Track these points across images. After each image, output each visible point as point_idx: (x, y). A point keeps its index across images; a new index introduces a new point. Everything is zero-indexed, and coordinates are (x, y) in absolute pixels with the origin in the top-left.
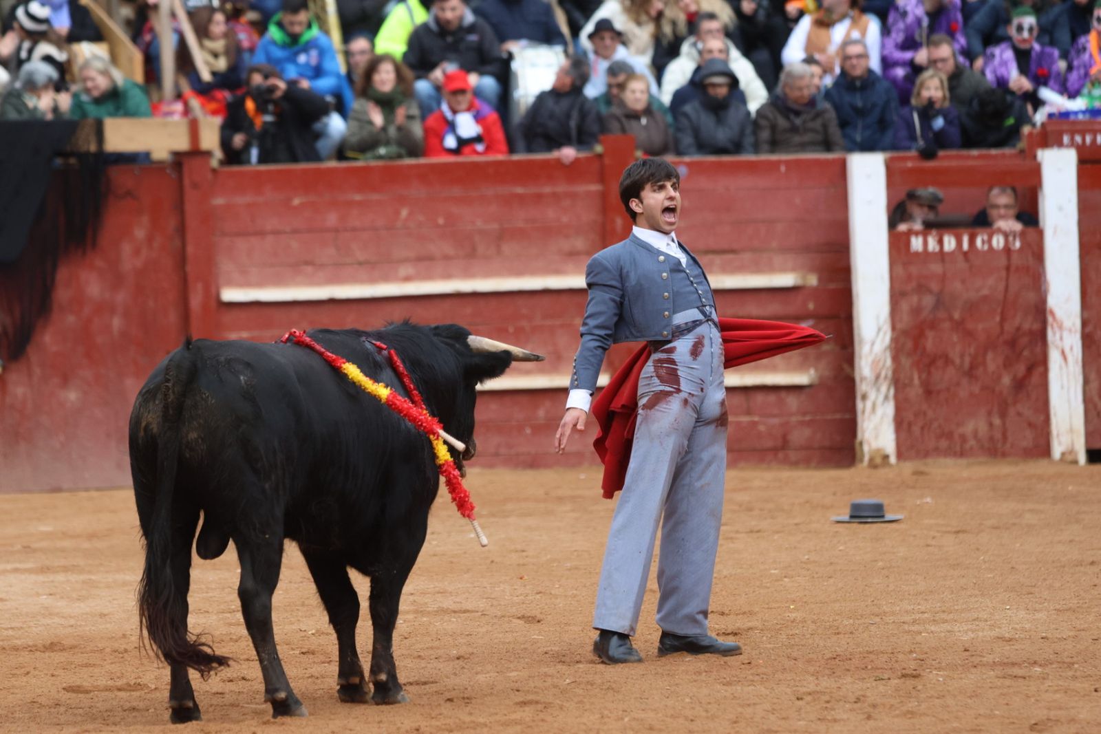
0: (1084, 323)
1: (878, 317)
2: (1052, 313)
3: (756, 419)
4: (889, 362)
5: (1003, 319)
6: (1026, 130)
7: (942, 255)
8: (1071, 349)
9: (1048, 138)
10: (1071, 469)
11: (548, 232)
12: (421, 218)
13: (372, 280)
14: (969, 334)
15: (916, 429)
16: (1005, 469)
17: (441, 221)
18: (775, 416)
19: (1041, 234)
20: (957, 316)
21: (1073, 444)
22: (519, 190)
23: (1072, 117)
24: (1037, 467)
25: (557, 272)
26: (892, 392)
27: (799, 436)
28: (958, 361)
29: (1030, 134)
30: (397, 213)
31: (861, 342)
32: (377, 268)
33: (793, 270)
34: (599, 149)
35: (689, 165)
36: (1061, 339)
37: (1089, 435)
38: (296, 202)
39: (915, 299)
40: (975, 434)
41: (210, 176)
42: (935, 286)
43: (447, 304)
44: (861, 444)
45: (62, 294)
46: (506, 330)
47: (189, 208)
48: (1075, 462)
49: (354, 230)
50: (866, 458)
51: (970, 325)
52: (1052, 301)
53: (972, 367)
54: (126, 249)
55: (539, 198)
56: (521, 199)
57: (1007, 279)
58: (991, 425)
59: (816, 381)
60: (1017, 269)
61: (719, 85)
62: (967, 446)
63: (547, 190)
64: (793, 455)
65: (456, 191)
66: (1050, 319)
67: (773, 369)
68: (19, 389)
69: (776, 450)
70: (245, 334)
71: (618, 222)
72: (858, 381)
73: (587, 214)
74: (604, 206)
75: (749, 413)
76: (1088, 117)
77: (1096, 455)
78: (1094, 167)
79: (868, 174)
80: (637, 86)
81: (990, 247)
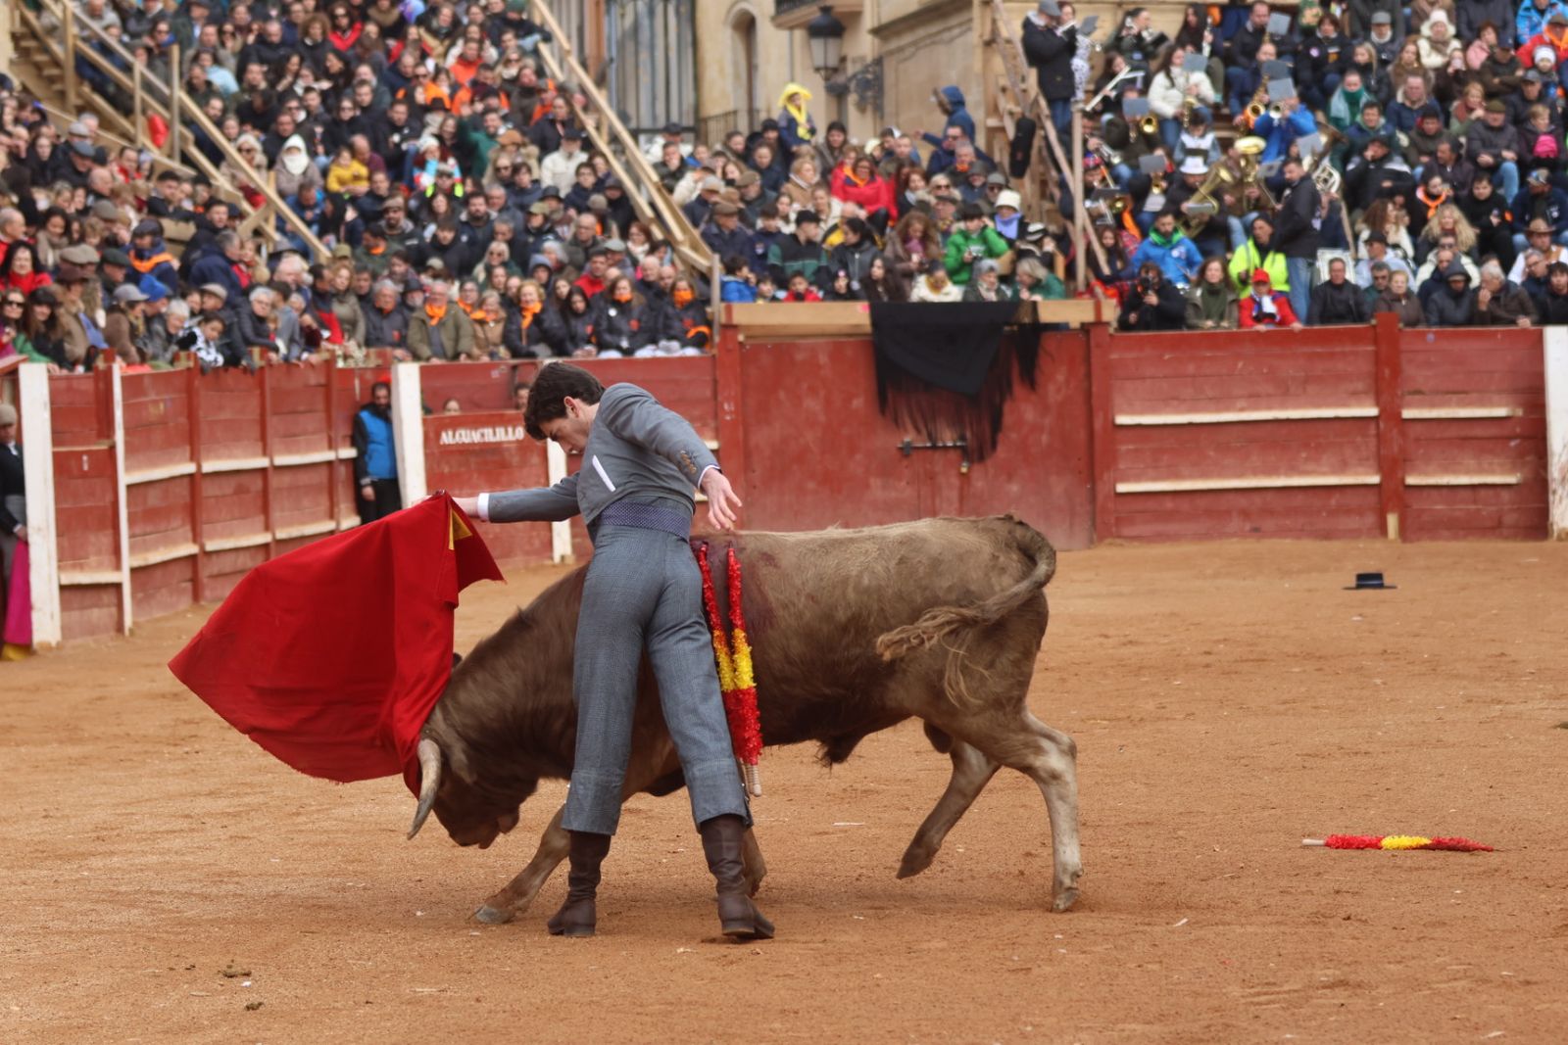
1: (1563, 438)
3: (1480, 507)
11: (1338, 378)
12: (1252, 368)
13: (1218, 410)
17: (1265, 371)
18: (1493, 505)
22: (1319, 350)
25: (1344, 405)
27: (1510, 519)
30: (1236, 365)
31: (1552, 455)
32: (1222, 402)
33: (1506, 405)
34: (1374, 322)
35: (1435, 333)
38: (1167, 357)
41: (1108, 339)
43: (1269, 427)
44: (1552, 524)
45: (1008, 419)
46: (1309, 445)
47: (1094, 361)
49: (1206, 376)
50: (1555, 535)
54: (1051, 388)
55: (1332, 355)
56: (1319, 355)
59: (1521, 481)
61: (1457, 282)
63: (1338, 349)
64: (1505, 532)
65: (1276, 350)
67: (1492, 472)
68: (979, 483)
69: (1494, 528)
70: (1131, 447)
71: (1387, 372)
72: (1550, 479)
73: (1365, 366)
74: (1377, 360)
75: (1475, 502)
79: (1558, 340)
80: (1399, 279)
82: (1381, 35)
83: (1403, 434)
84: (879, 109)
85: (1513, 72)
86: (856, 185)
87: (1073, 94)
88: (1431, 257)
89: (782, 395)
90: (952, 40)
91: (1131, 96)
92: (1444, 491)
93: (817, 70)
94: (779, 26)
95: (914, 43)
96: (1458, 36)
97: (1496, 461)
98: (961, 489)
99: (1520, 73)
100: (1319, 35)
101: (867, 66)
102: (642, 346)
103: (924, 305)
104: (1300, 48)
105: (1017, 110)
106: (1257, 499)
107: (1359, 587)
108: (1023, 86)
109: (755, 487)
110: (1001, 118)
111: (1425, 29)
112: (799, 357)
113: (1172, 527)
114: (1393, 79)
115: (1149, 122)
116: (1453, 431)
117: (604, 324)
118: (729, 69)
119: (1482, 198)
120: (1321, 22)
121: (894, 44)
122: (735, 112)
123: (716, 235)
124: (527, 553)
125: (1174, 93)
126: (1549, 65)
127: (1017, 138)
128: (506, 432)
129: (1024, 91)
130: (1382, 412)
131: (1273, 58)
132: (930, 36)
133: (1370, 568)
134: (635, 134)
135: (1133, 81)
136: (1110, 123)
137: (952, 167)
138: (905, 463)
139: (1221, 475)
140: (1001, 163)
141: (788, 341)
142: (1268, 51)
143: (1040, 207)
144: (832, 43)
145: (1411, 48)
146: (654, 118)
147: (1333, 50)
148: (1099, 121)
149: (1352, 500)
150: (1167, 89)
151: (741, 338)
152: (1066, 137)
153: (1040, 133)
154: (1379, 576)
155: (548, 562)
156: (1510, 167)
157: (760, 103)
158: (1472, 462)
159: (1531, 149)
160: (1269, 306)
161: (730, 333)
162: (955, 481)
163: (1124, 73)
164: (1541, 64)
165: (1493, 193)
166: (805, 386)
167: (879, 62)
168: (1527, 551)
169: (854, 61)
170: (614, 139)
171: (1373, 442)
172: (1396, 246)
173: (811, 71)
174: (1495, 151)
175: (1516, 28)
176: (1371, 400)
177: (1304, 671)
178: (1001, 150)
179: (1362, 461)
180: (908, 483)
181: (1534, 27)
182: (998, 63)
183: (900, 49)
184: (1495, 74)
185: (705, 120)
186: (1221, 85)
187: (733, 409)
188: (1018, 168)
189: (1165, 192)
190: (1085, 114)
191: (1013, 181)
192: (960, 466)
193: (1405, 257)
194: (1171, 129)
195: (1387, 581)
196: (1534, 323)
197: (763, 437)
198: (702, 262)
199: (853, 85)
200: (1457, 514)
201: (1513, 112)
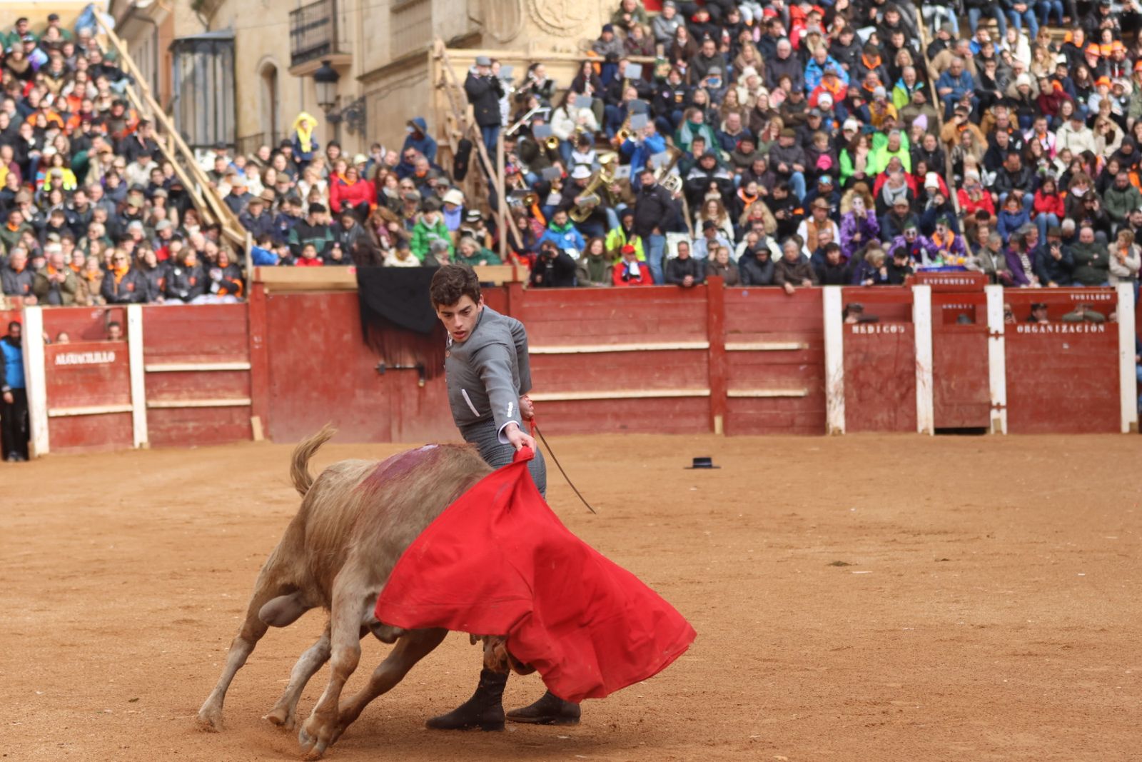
0: (934, 368)
1: (837, 364)
2: (918, 363)
3: (779, 412)
4: (842, 385)
5: (896, 366)
6: (907, 276)
7: (867, 335)
8: (928, 380)
9: (917, 280)
10: (927, 437)
11: (681, 321)
12: (621, 314)
13: (598, 343)
14: (880, 373)
15: (855, 418)
16: (895, 437)
17: (631, 316)
18: (788, 411)
19: (913, 325)
20: (874, 363)
21: (927, 426)
22: (668, 301)
24: (911, 436)
25: (685, 340)
26: (843, 400)
27: (799, 420)
28: (874, 385)
29: (909, 279)
30: (610, 312)
31: (829, 376)
32: (600, 337)
33: (797, 341)
35: (748, 290)
36: (923, 376)
37: (935, 421)
38: (562, 306)
39: (854, 356)
40: (882, 420)
41: (523, 293)
42: (864, 350)
44: (828, 424)
46: (661, 368)
47: (512, 308)
48: (928, 434)
49: (590, 319)
50: (831, 432)
51: (880, 369)
52: (918, 358)
53: (881, 388)
55: (676, 306)
56: (668, 305)
57: (898, 347)
58: (889, 416)
59: (808, 394)
60: (903, 342)
61: (762, 255)
62: (878, 426)
63: (682, 301)
64: (796, 429)
65: (638, 301)
66: (917, 366)
67: (787, 387)
68: (431, 394)
69: (788, 427)
70: (538, 369)
71: (715, 317)
72: (827, 392)
73: (700, 313)
74: (708, 309)
75: (776, 408)
76: (936, 271)
77: (938, 431)
78: (939, 294)
79: (833, 296)
80: (723, 252)
81: (890, 333)
83: (726, 361)
84: (363, 133)
85: (802, 110)
86: (346, 185)
87: (499, 122)
88: (745, 237)
90: (413, 85)
91: (539, 124)
92: (754, 401)
93: (320, 105)
94: (294, 74)
95: (387, 87)
96: (765, 85)
97: (790, 380)
98: (419, 398)
99: (807, 111)
100: (668, 82)
101: (355, 103)
102: (196, 296)
103: (393, 269)
104: (655, 92)
105: (459, 134)
106: (625, 405)
107: (695, 467)
108: (462, 117)
109: (275, 396)
110: (448, 140)
111: (741, 80)
112: (307, 304)
113: (566, 425)
114: (720, 115)
115: (552, 141)
116: (760, 359)
117: (172, 280)
118: (258, 104)
119: (781, 198)
120: (670, 73)
121: (373, 87)
122: (262, 134)
123: (249, 220)
124: (116, 441)
125: (569, 123)
126: (827, 106)
127: (459, 153)
128: (102, 356)
129: (464, 121)
130: (711, 345)
131: (634, 98)
132: (399, 82)
133: (702, 453)
134: (192, 148)
135: (542, 114)
136: (524, 143)
137: (414, 174)
138: (380, 379)
139: (600, 389)
140: (447, 171)
141: (300, 293)
142: (631, 93)
143: (475, 200)
144: (330, 86)
145: (732, 93)
146: (206, 137)
147: (679, 95)
148: (516, 142)
149: (690, 406)
150: (564, 119)
151: (266, 291)
152: (492, 152)
153: (474, 150)
154: (708, 460)
155: (131, 447)
156: (799, 176)
157: (280, 128)
158: (774, 380)
159: (815, 162)
160: (635, 270)
161: (259, 287)
162: (415, 392)
163: (536, 109)
164: (823, 105)
165: (787, 195)
166: (311, 325)
167: (363, 100)
168: (811, 443)
169: (346, 99)
170: (178, 153)
171: (705, 366)
172: (722, 230)
173: (316, 105)
174: (789, 164)
175: (805, 79)
176: (704, 336)
177: (657, 526)
178: (447, 162)
179: (697, 379)
180: (383, 393)
181: (816, 79)
182: (444, 99)
183: (378, 91)
184: (791, 112)
185: (242, 140)
186: (601, 118)
187: (260, 340)
188: (460, 174)
189: (561, 191)
190: (507, 138)
191: (456, 183)
192: (418, 381)
193: (728, 238)
194: (566, 148)
195: (714, 463)
196: (816, 284)
197: (281, 361)
198: (239, 237)
199: (345, 116)
200: (763, 417)
201: (801, 137)
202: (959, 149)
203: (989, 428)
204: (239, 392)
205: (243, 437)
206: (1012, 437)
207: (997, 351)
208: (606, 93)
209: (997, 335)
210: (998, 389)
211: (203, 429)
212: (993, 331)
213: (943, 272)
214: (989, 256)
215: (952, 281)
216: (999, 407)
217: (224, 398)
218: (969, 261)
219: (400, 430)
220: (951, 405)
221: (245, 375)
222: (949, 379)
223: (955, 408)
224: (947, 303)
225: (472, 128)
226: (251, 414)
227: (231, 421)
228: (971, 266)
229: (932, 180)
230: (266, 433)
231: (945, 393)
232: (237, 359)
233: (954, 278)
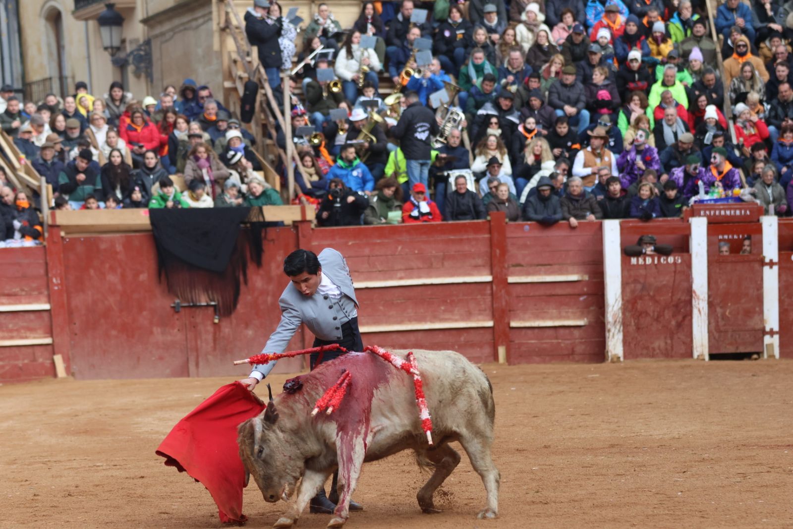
0: (709, 297)
1: (616, 294)
2: (695, 292)
3: (560, 341)
4: (620, 315)
5: (673, 295)
6: (685, 208)
7: (645, 266)
8: (703, 308)
9: (694, 213)
10: (702, 363)
11: (466, 256)
12: (407, 250)
13: (385, 279)
14: (657, 302)
15: (632, 345)
16: (673, 363)
17: (416, 252)
18: (568, 340)
19: (690, 256)
20: (651, 293)
21: (703, 352)
22: (452, 237)
23: (705, 203)
24: (688, 362)
25: (470, 274)
26: (622, 328)
27: (579, 349)
28: (651, 314)
29: (686, 210)
30: (397, 248)
31: (608, 306)
32: (387, 273)
33: (577, 273)
34: (489, 218)
36: (699, 304)
37: (710, 347)
38: (350, 243)
39: (633, 286)
40: (659, 348)
41: (311, 232)
42: (642, 280)
43: (419, 289)
44: (608, 352)
46: (446, 301)
48: (704, 360)
49: (377, 256)
50: (610, 359)
51: (658, 298)
52: (695, 287)
53: (658, 317)
54: (273, 266)
55: (461, 240)
56: (453, 241)
57: (675, 276)
58: (666, 343)
59: (587, 324)
60: (679, 272)
61: (546, 190)
62: (655, 353)
63: (465, 237)
64: (577, 358)
65: (424, 238)
66: (694, 295)
67: (568, 318)
68: (226, 330)
69: (569, 355)
71: (498, 251)
72: (606, 323)
73: (483, 248)
74: (491, 244)
75: (557, 338)
76: (712, 202)
77: (712, 357)
78: (715, 226)
79: (612, 229)
80: (503, 188)
81: (667, 262)
82: (490, 21)
83: (508, 293)
84: (149, 76)
87: (282, 64)
89: (92, 272)
90: (198, 27)
91: (323, 66)
92: (536, 331)
93: (106, 49)
94: (78, 18)
95: (172, 30)
97: (570, 310)
98: (215, 333)
100: (450, 21)
101: (141, 46)
105: (245, 75)
108: (248, 59)
109: (76, 334)
110: (234, 82)
112: (103, 246)
115: (335, 85)
116: (542, 291)
118: (44, 49)
119: (562, 135)
120: (450, 12)
121: (158, 30)
122: (50, 79)
123: (42, 165)
125: (354, 64)
126: (606, 41)
127: (245, 94)
129: (250, 62)
130: (493, 278)
131: (419, 37)
132: (183, 24)
136: (309, 85)
137: (201, 116)
138: (176, 316)
139: (388, 322)
140: (235, 113)
142: (415, 32)
143: (263, 142)
144: (115, 29)
145: (510, 32)
147: (460, 33)
148: (301, 82)
149: (474, 337)
150: (348, 60)
151: (62, 234)
152: (278, 94)
153: (260, 92)
156: (585, 113)
157: (67, 72)
158: (554, 311)
161: (55, 230)
162: (210, 329)
164: (601, 40)
165: (570, 131)
166: (107, 266)
167: (148, 42)
168: (592, 370)
169: (131, 42)
171: (489, 299)
173: (102, 50)
175: (586, 15)
176: (487, 271)
178: (234, 103)
179: (481, 312)
180: (179, 330)
181: (597, 15)
182: (230, 44)
183: (162, 34)
185: (30, 84)
187: (59, 282)
188: (247, 116)
192: (214, 318)
194: (350, 89)
196: (597, 218)
197: (79, 301)
198: (34, 182)
199: (131, 59)
200: (545, 345)
201: (582, 72)
202: (736, 82)
203: (762, 352)
204: (40, 332)
205: (46, 374)
206: (784, 361)
207: (771, 278)
208: (388, 32)
209: (771, 264)
210: (771, 317)
211: (7, 368)
212: (767, 260)
213: (719, 203)
214: (765, 188)
215: (728, 213)
216: (772, 333)
217: (26, 338)
218: (745, 193)
219: (197, 365)
220: (726, 332)
221: (45, 315)
222: (724, 307)
223: (729, 335)
224: (723, 234)
225: (258, 69)
226: (54, 353)
227: (34, 360)
228: (748, 197)
229: (711, 112)
230: (68, 369)
231: (720, 320)
232: (37, 300)
233: (730, 209)
